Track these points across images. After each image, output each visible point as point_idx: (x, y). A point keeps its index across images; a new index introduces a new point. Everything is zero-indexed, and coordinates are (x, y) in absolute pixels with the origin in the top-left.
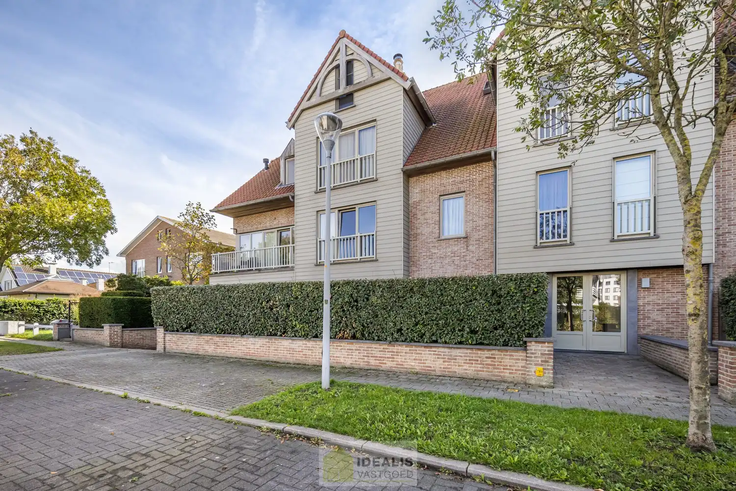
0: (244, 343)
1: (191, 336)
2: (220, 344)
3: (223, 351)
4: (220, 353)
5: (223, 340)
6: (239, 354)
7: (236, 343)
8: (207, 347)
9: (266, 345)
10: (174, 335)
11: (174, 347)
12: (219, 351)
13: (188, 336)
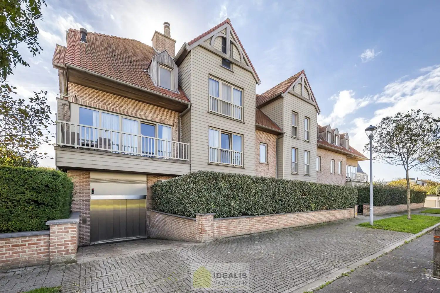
0: (285, 218)
1: (244, 219)
2: (269, 222)
3: (271, 226)
4: (269, 228)
5: (272, 218)
6: (282, 226)
7: (280, 219)
8: (258, 226)
9: (296, 217)
10: (224, 221)
11: (225, 232)
12: (268, 226)
13: (240, 220)
